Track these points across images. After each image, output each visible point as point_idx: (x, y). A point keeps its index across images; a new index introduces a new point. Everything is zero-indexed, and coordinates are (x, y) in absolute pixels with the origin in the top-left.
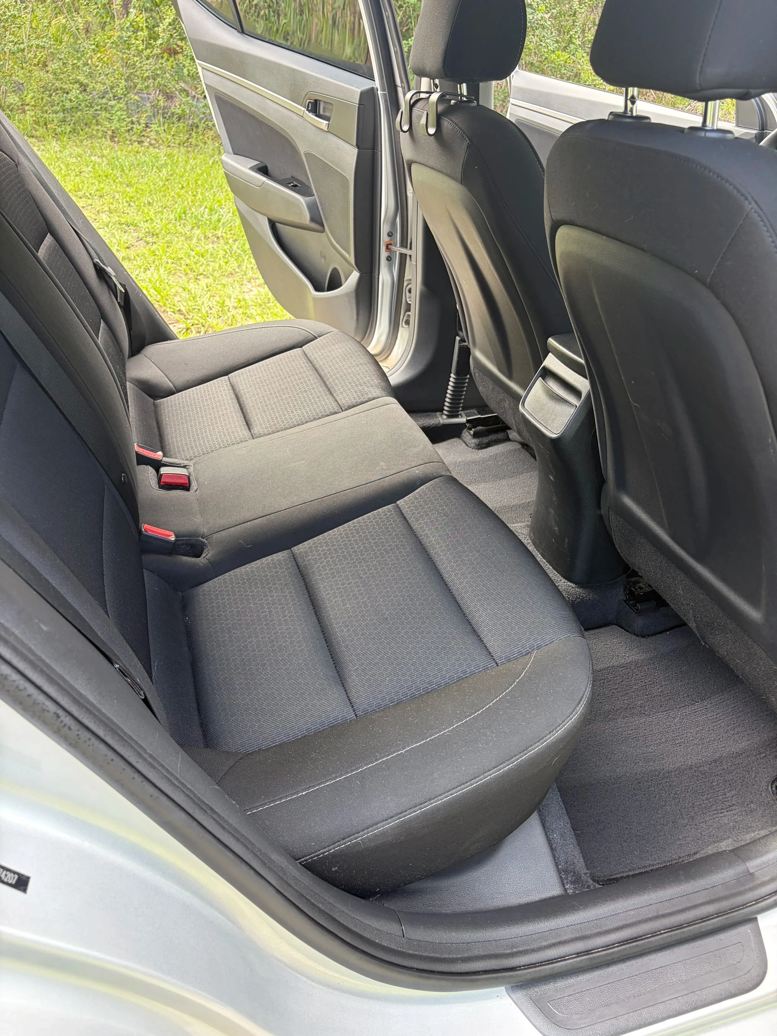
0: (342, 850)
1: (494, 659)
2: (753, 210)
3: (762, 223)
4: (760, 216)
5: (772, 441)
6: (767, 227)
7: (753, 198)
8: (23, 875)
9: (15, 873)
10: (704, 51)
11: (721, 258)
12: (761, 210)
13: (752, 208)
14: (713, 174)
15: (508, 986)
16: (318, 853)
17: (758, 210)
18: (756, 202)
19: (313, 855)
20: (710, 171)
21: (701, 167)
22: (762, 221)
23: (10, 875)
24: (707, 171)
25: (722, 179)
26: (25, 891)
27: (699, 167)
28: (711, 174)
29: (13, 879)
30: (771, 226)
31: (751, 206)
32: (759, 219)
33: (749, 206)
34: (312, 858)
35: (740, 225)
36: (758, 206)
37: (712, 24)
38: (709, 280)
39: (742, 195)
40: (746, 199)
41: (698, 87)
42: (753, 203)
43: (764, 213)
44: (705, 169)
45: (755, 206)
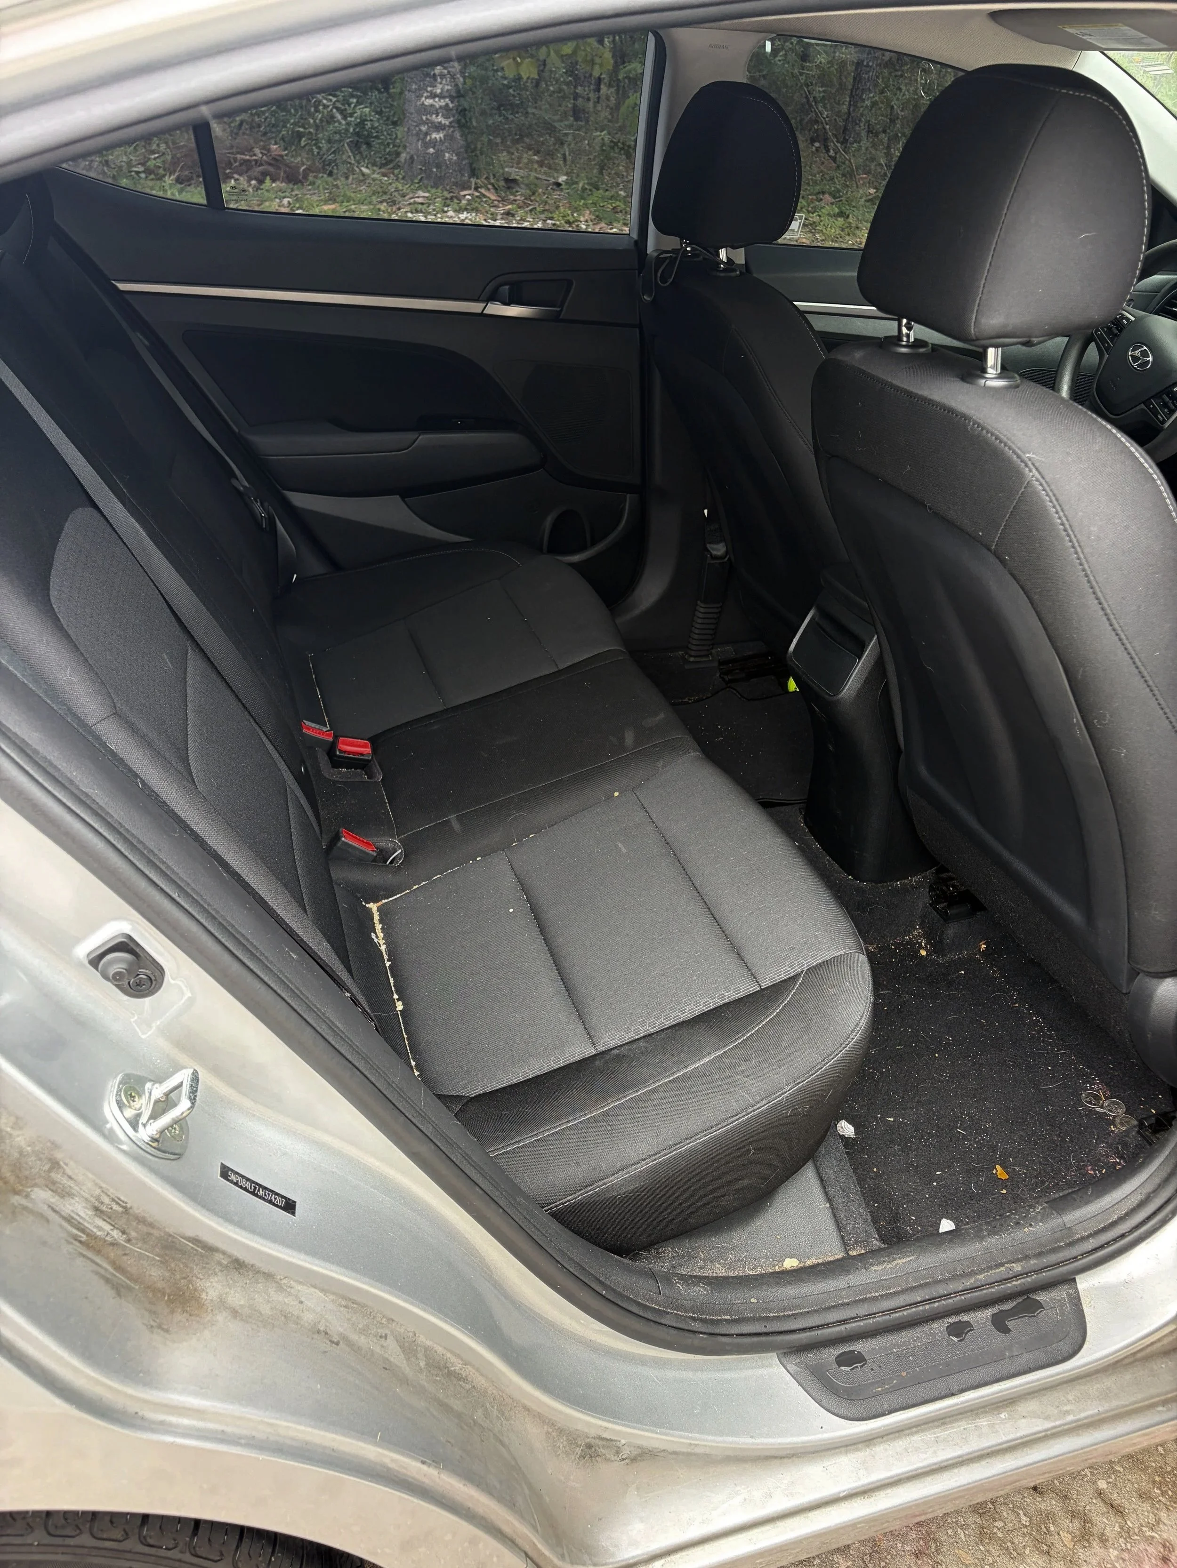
0: (591, 1196)
1: (757, 982)
2: (1034, 479)
3: (1044, 492)
4: (1041, 485)
5: (1077, 720)
6: (1049, 497)
7: (1033, 464)
8: (289, 1199)
9: (282, 1197)
10: (978, 302)
11: (1005, 525)
12: (1043, 478)
13: (1033, 476)
14: (992, 435)
15: (780, 1352)
16: (564, 1200)
17: (1039, 477)
18: (1037, 469)
19: (558, 1203)
20: (988, 432)
21: (978, 427)
22: (1044, 490)
23: (279, 1199)
24: (984, 432)
25: (1001, 442)
26: (293, 1214)
27: (976, 426)
28: (989, 435)
29: (280, 1202)
30: (1054, 495)
31: (1031, 474)
32: (1040, 488)
33: (1031, 475)
34: (556, 1206)
35: (1022, 494)
36: (1040, 473)
37: (988, 265)
38: (993, 547)
39: (1022, 461)
40: (1026, 465)
41: (974, 337)
42: (1034, 470)
43: (1046, 482)
44: (982, 429)
45: (1037, 474)
